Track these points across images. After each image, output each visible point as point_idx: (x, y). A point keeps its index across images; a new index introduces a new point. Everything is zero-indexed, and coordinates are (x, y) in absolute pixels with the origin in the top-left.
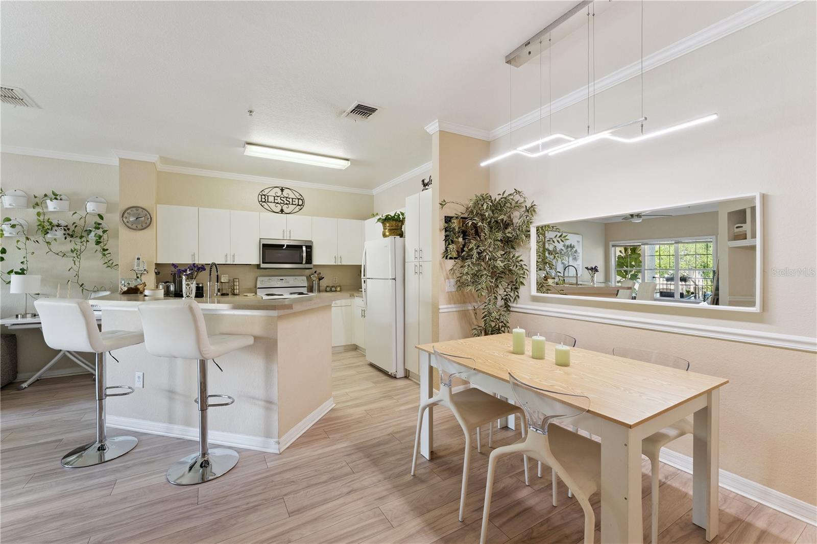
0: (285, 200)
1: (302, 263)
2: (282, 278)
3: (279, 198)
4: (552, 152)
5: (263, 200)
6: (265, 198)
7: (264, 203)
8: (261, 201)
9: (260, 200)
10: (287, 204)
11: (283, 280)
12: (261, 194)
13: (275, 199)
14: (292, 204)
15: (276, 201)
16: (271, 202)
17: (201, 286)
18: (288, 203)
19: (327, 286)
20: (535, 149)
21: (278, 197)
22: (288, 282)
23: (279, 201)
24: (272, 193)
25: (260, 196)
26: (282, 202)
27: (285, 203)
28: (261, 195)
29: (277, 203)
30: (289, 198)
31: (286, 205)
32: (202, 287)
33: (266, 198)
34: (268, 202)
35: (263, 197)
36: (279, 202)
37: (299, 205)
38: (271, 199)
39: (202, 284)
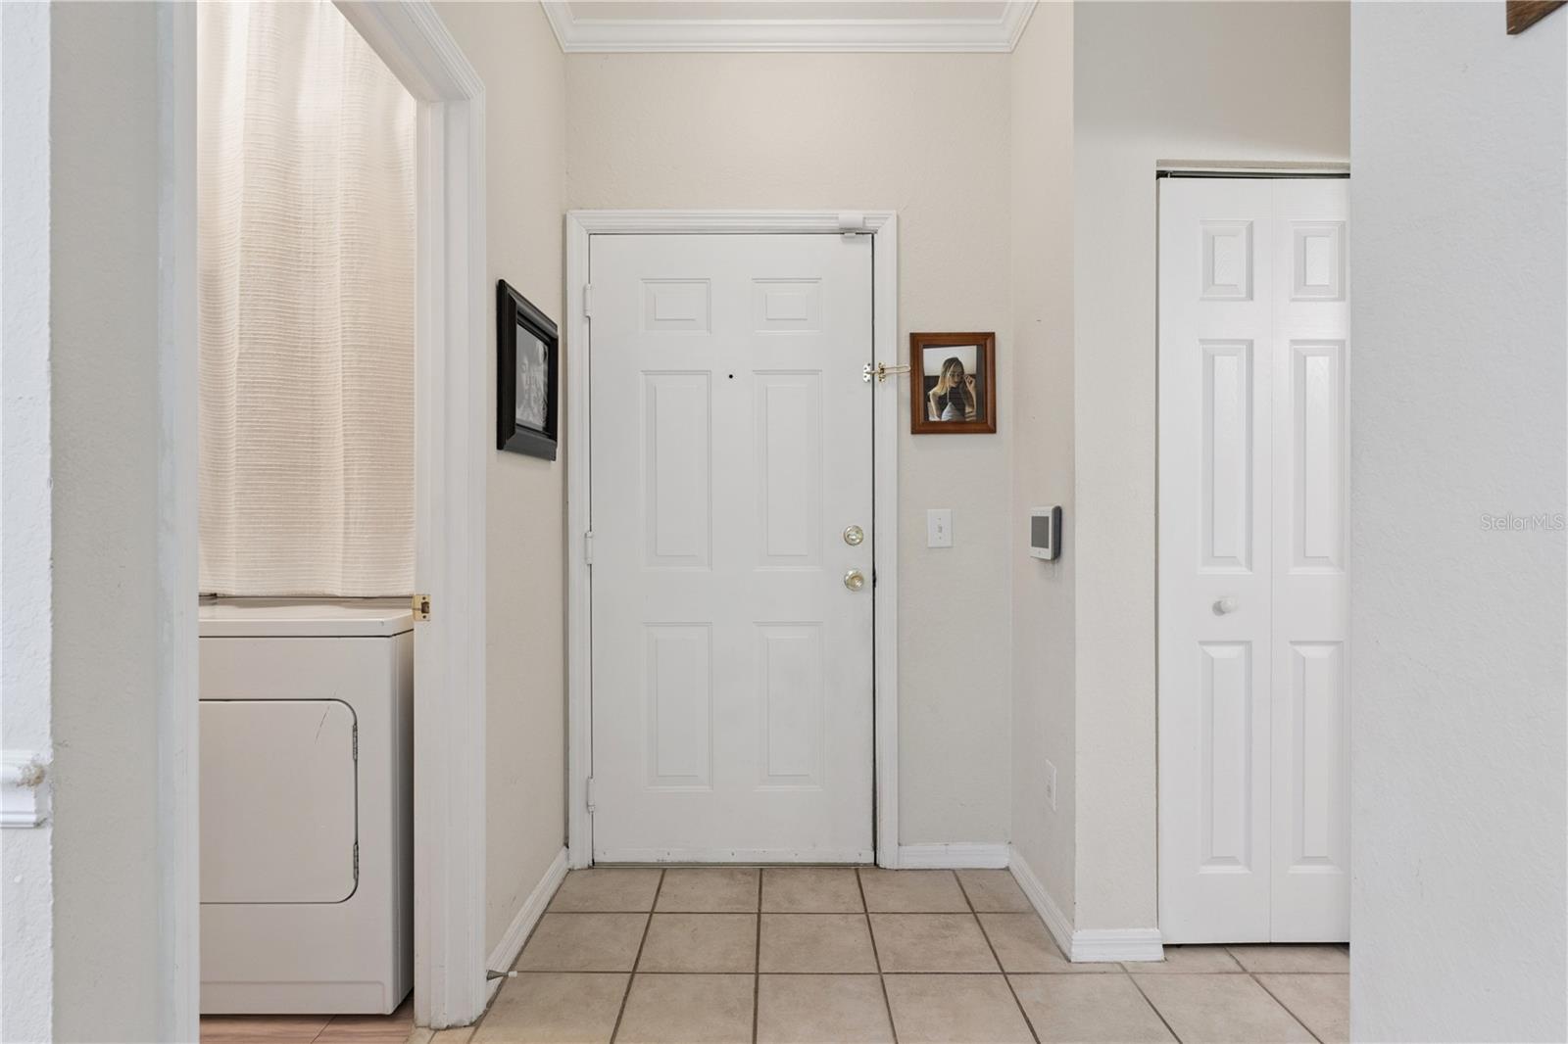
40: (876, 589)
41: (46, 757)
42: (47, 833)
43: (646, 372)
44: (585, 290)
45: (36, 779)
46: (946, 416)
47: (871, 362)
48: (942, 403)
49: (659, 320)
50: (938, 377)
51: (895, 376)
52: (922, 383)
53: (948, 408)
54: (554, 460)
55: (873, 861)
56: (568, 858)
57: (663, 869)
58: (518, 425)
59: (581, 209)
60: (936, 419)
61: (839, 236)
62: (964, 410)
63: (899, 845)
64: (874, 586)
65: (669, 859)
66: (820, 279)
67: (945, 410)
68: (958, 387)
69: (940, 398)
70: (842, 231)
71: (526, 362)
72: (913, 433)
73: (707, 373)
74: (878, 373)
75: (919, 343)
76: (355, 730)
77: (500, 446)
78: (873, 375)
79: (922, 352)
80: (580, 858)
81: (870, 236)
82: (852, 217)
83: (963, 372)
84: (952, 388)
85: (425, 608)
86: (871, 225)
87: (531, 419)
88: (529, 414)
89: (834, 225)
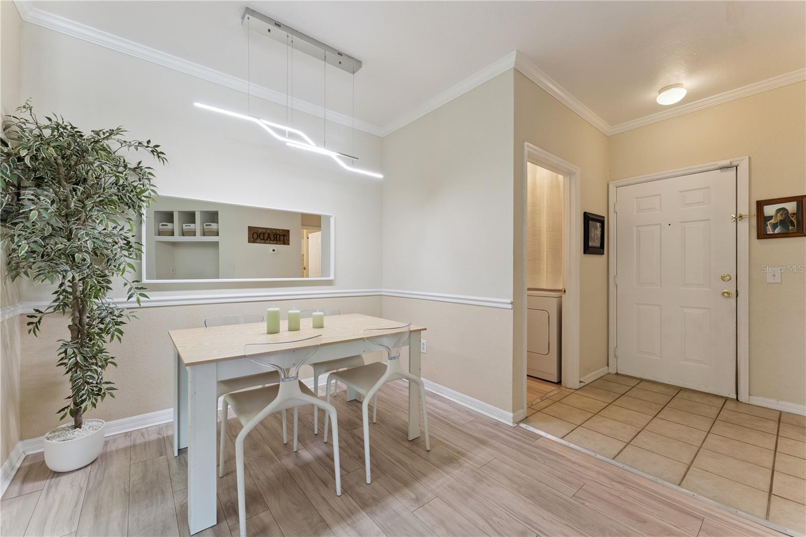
4: (291, 143)
20: (282, 133)
40: (738, 298)
41: (512, 300)
42: (512, 310)
43: (637, 226)
44: (615, 204)
45: (512, 303)
46: (777, 231)
47: (735, 213)
48: (774, 226)
49: (641, 210)
50: (773, 216)
51: (748, 218)
52: (762, 219)
53: (778, 228)
54: (603, 254)
55: (735, 398)
56: (608, 369)
57: (642, 380)
58: (590, 247)
59: (614, 180)
60: (772, 233)
61: (719, 170)
62: (789, 228)
63: (750, 395)
64: (737, 296)
65: (644, 378)
66: (710, 187)
67: (777, 229)
68: (785, 219)
69: (774, 224)
70: (721, 168)
71: (593, 230)
72: (758, 238)
73: (660, 224)
74: (738, 218)
75: (760, 205)
76: (549, 317)
77: (585, 253)
78: (737, 219)
79: (763, 208)
80: (612, 370)
81: (735, 167)
82: (726, 162)
83: (788, 212)
84: (781, 220)
85: (565, 291)
86: (734, 164)
87: (595, 244)
88: (595, 243)
89: (716, 167)
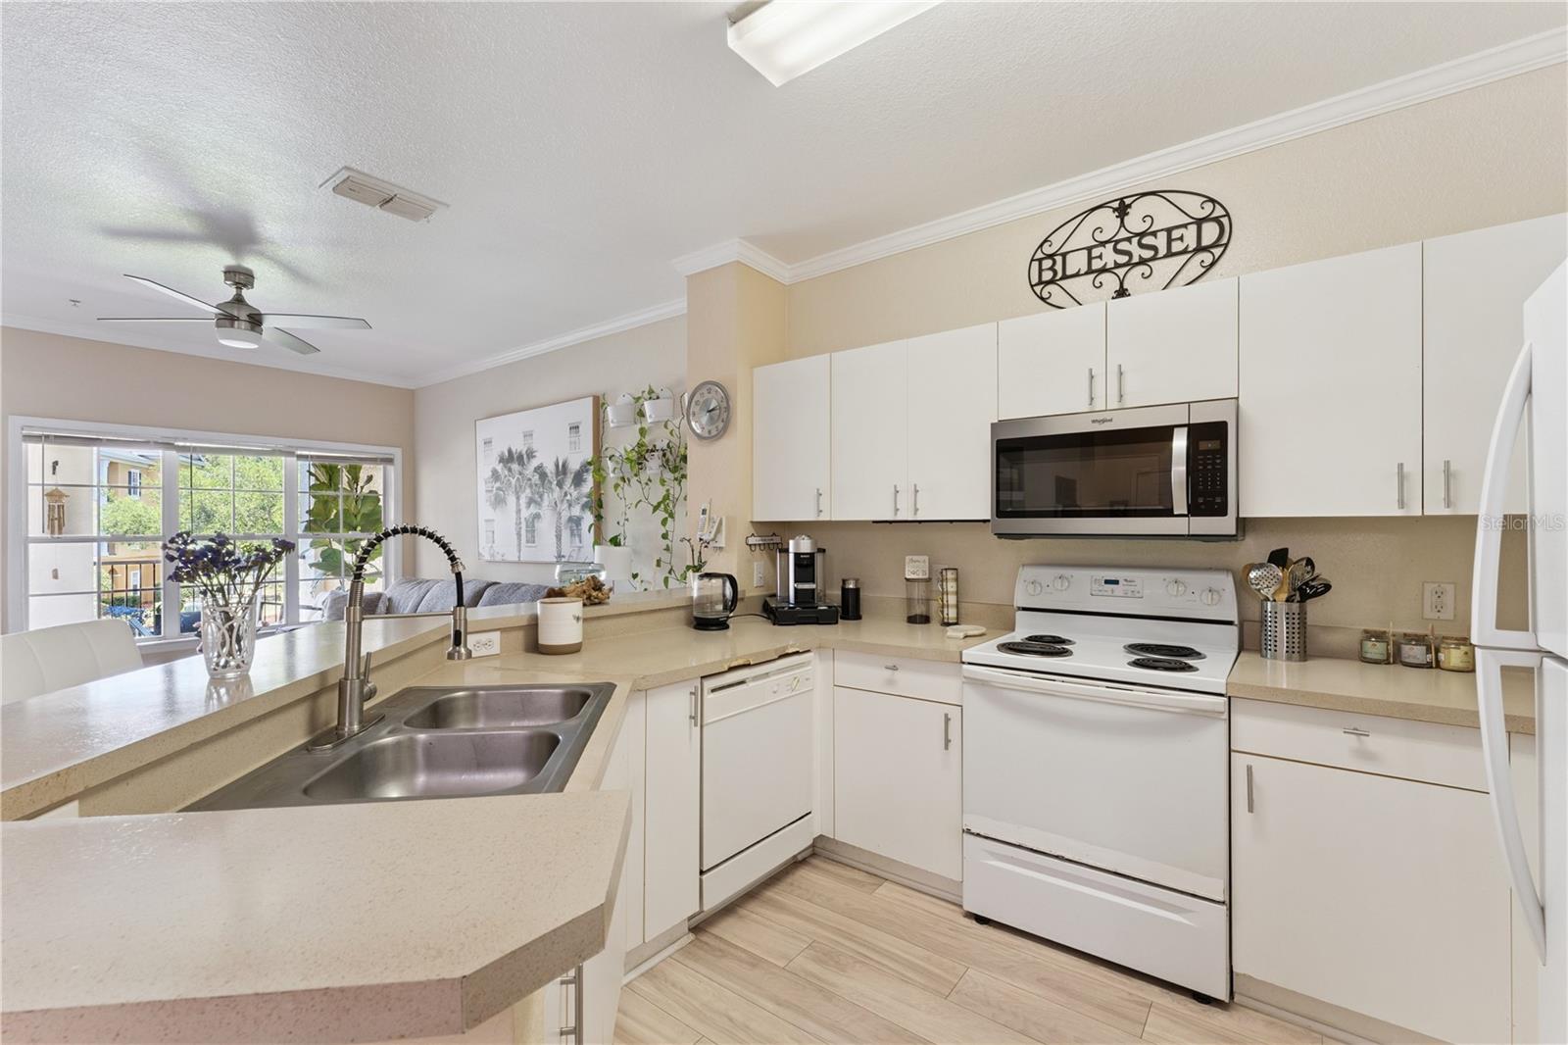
0: (1133, 247)
1: (1168, 512)
2: (1112, 574)
3: (1110, 246)
5: (1047, 276)
6: (1052, 269)
7: (1051, 288)
8: (1040, 282)
9: (1035, 280)
10: (1143, 262)
11: (1116, 582)
12: (1039, 255)
13: (1090, 259)
14: (1170, 254)
15: (1097, 264)
16: (1077, 275)
17: (851, 586)
18: (1148, 254)
19: (1369, 635)
21: (1103, 244)
22: (1135, 595)
23: (1109, 257)
24: (1083, 238)
25: (1035, 264)
26: (1123, 259)
27: (1136, 259)
28: (1040, 261)
29: (1103, 270)
30: (1154, 234)
31: (1144, 269)
32: (857, 591)
33: (1059, 267)
34: (1065, 277)
35: (1047, 263)
36: (1110, 265)
37: (1206, 249)
38: (1079, 261)
39: (857, 581)
